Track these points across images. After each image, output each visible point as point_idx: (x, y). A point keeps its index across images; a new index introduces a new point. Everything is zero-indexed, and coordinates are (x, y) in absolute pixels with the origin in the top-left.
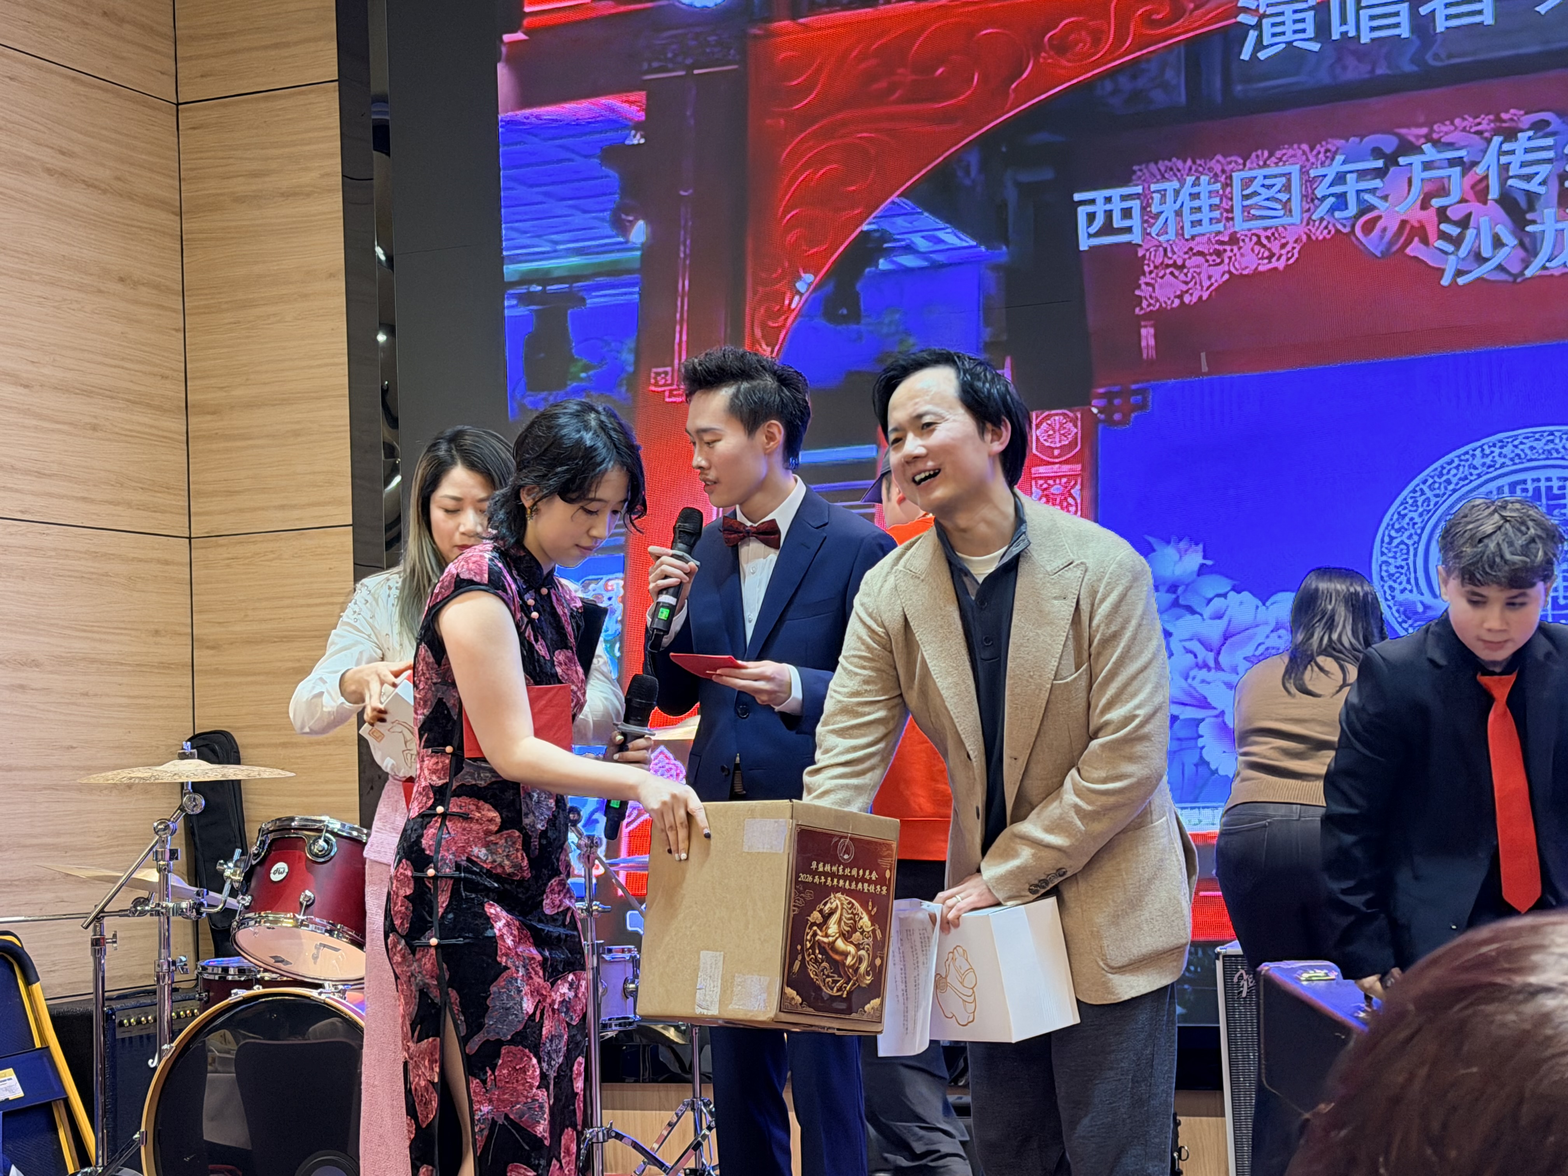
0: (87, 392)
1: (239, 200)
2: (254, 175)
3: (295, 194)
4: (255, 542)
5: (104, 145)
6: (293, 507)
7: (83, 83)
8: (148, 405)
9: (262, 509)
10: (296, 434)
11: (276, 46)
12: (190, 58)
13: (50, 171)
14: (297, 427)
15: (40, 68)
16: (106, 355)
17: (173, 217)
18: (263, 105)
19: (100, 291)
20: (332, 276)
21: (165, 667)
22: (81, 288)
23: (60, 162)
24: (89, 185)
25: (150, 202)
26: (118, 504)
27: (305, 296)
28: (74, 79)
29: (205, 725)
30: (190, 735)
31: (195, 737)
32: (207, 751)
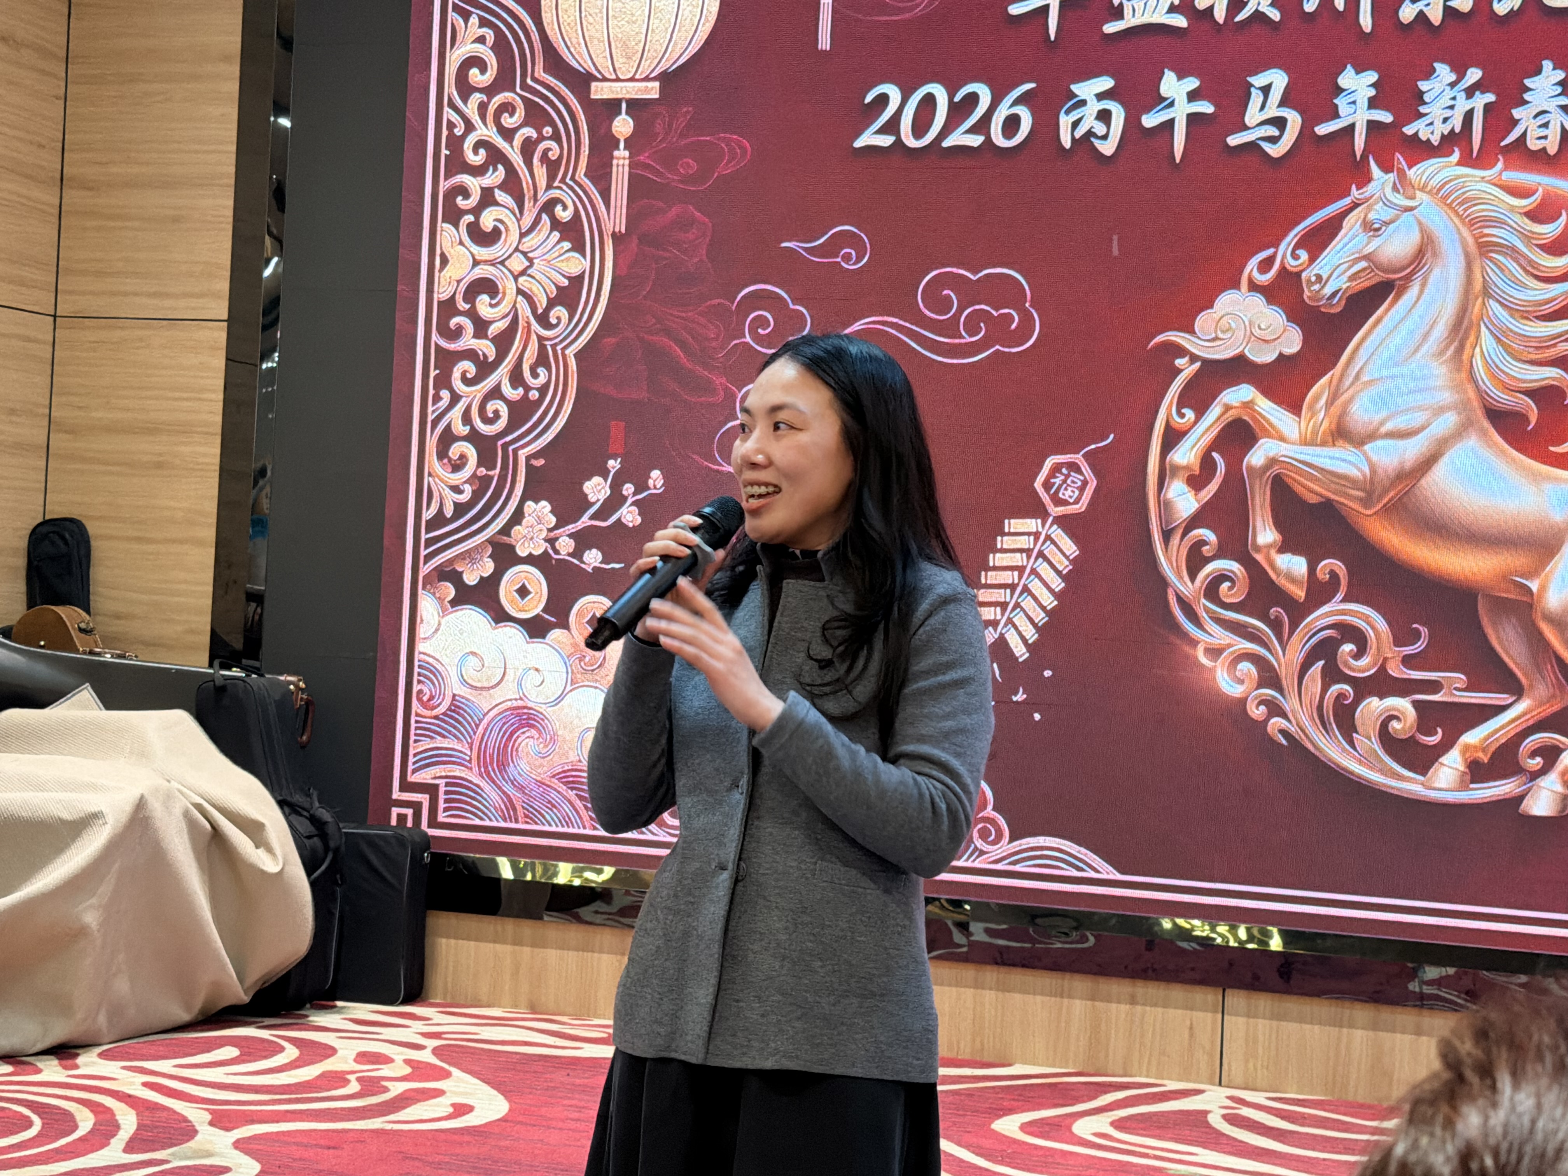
4: (122, 328)
6: (167, 295)
8: (21, 174)
10: (176, 219)
14: (177, 212)
21: (19, 447)
27: (196, 77)
29: (56, 511)
30: (40, 519)
31: (45, 523)
32: (56, 538)
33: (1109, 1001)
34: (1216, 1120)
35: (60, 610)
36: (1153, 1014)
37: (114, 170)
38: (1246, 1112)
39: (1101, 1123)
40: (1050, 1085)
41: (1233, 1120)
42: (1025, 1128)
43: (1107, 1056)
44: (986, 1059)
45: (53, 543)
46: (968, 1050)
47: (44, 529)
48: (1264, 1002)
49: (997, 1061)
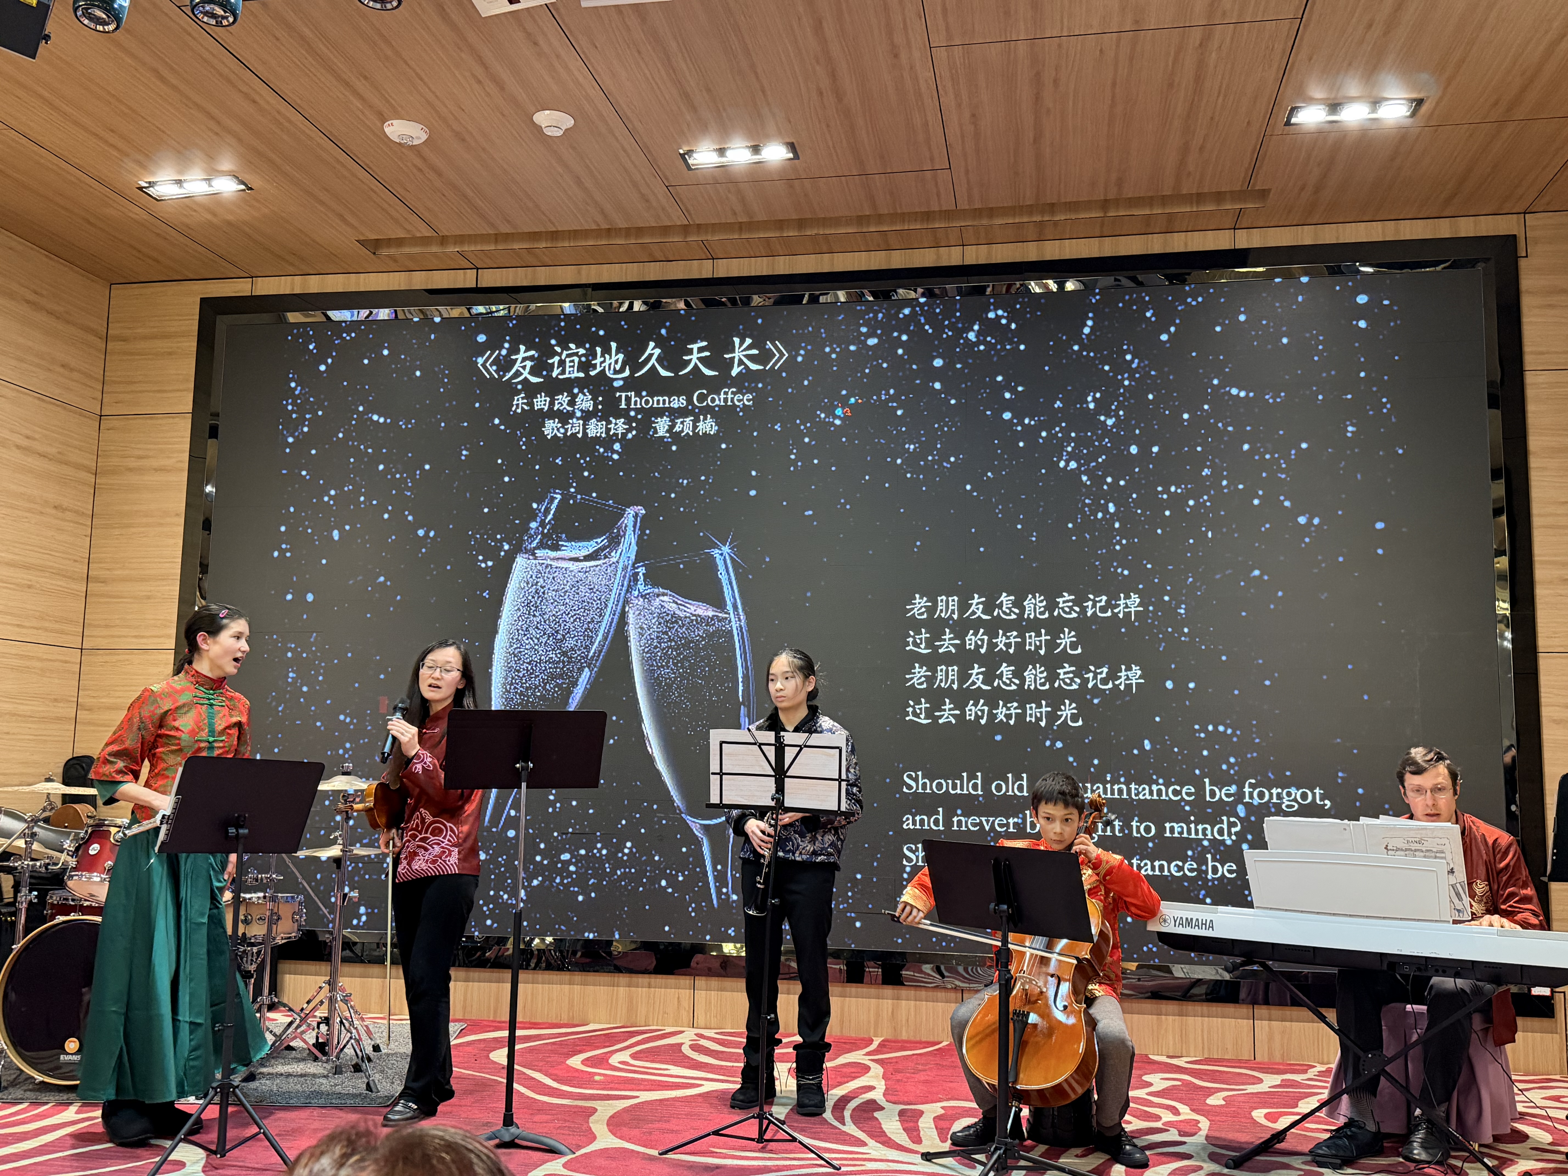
0: (27, 567)
1: (130, 470)
2: (140, 457)
3: (161, 470)
4: (118, 654)
5: (53, 434)
6: (143, 637)
7: (43, 400)
8: (64, 576)
9: (124, 636)
10: (149, 597)
11: (159, 391)
12: (109, 393)
13: (18, 447)
14: (149, 594)
15: (18, 391)
16: (41, 548)
17: (90, 475)
18: (149, 422)
19: (42, 513)
20: (177, 515)
21: (59, 719)
22: (29, 510)
23: (25, 443)
24: (43, 455)
25: (79, 467)
26: (37, 629)
27: (161, 525)
28: (39, 399)
29: (79, 752)
30: (71, 757)
31: (73, 758)
32: (78, 767)
33: (638, 987)
34: (686, 1050)
35: (76, 806)
36: (660, 992)
37: (116, 572)
38: (703, 1042)
39: (625, 1056)
40: (604, 1035)
41: (695, 1048)
42: (584, 1062)
43: (636, 1016)
44: (575, 1022)
45: (76, 769)
46: (566, 1017)
47: (71, 762)
48: (714, 982)
49: (581, 1023)
